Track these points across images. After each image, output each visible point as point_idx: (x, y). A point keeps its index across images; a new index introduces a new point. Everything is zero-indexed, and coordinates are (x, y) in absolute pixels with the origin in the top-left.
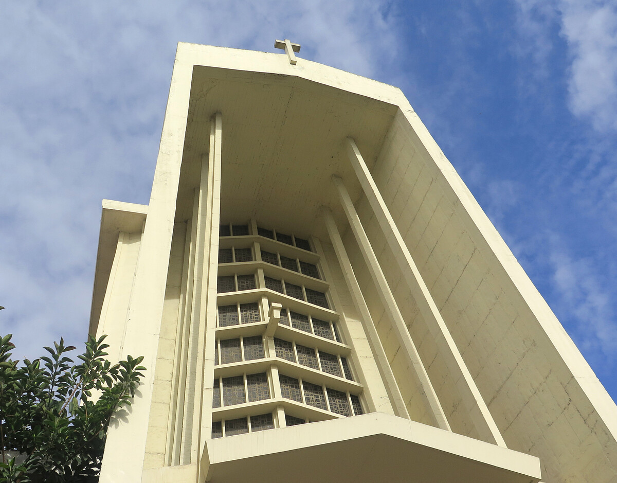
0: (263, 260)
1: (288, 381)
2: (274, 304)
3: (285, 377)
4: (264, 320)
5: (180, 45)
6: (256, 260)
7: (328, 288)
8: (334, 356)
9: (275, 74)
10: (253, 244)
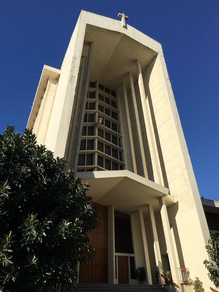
0: (99, 99)
2: (100, 118)
4: (96, 122)
10: (96, 91)
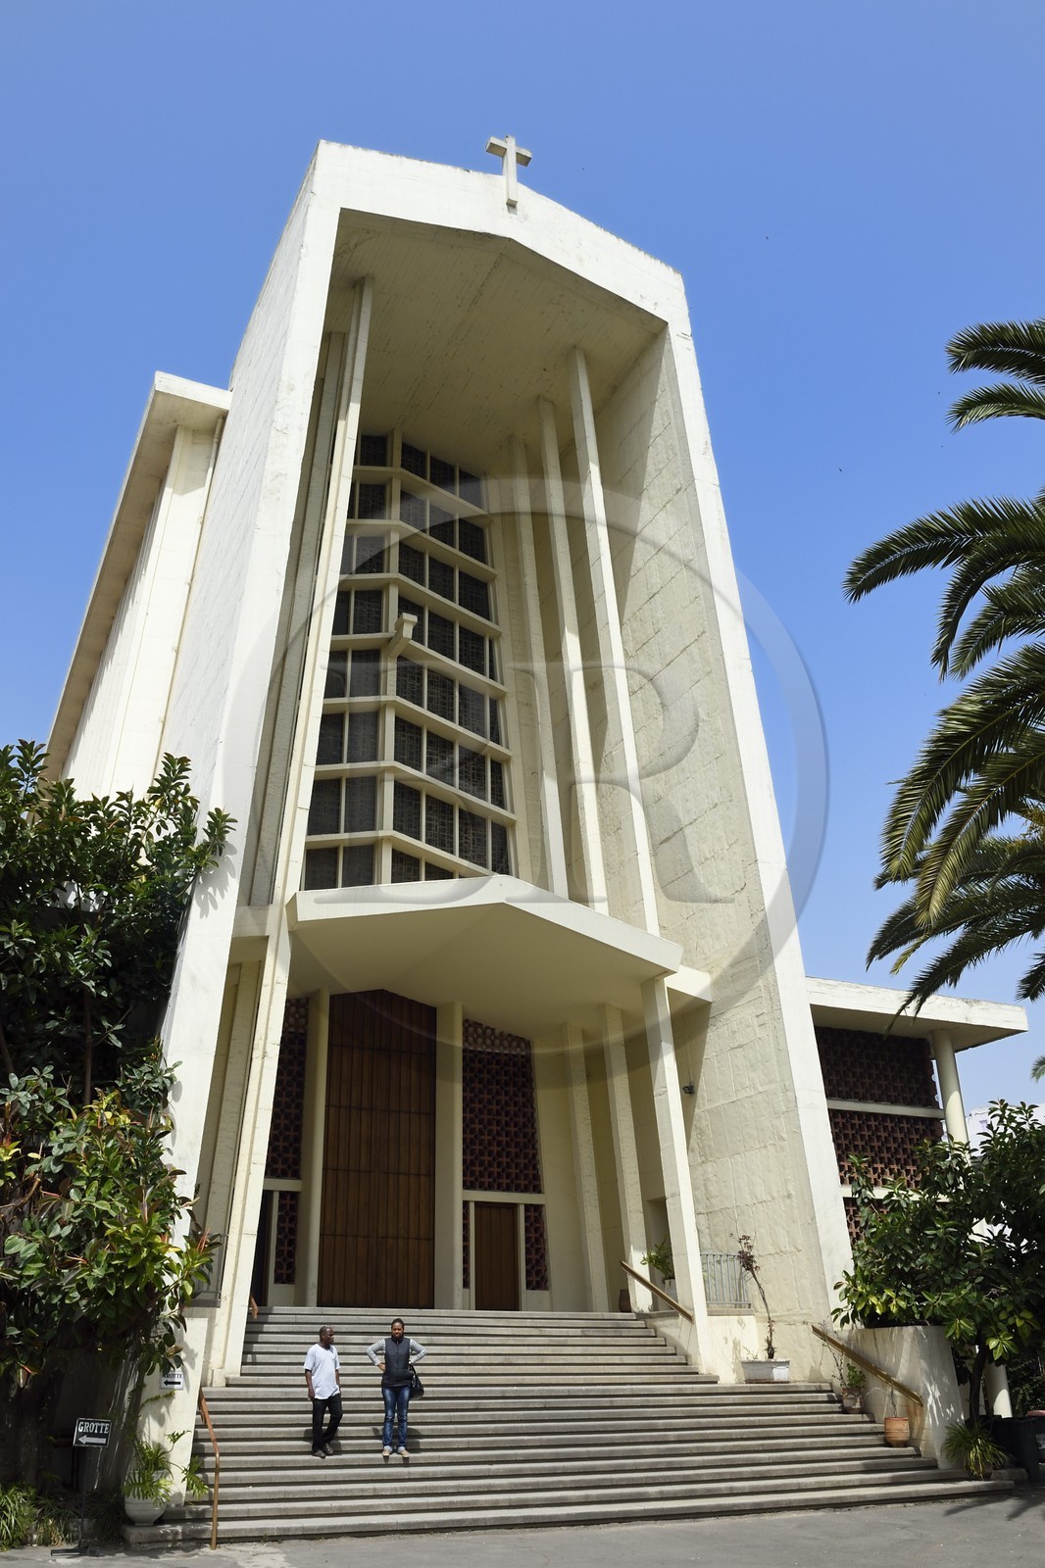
0: (401, 519)
1: (407, 729)
2: (406, 616)
3: (404, 722)
4: (387, 631)
5: (323, 145)
6: (390, 518)
7: (494, 579)
8: (480, 695)
9: (475, 233)
10: (391, 480)
